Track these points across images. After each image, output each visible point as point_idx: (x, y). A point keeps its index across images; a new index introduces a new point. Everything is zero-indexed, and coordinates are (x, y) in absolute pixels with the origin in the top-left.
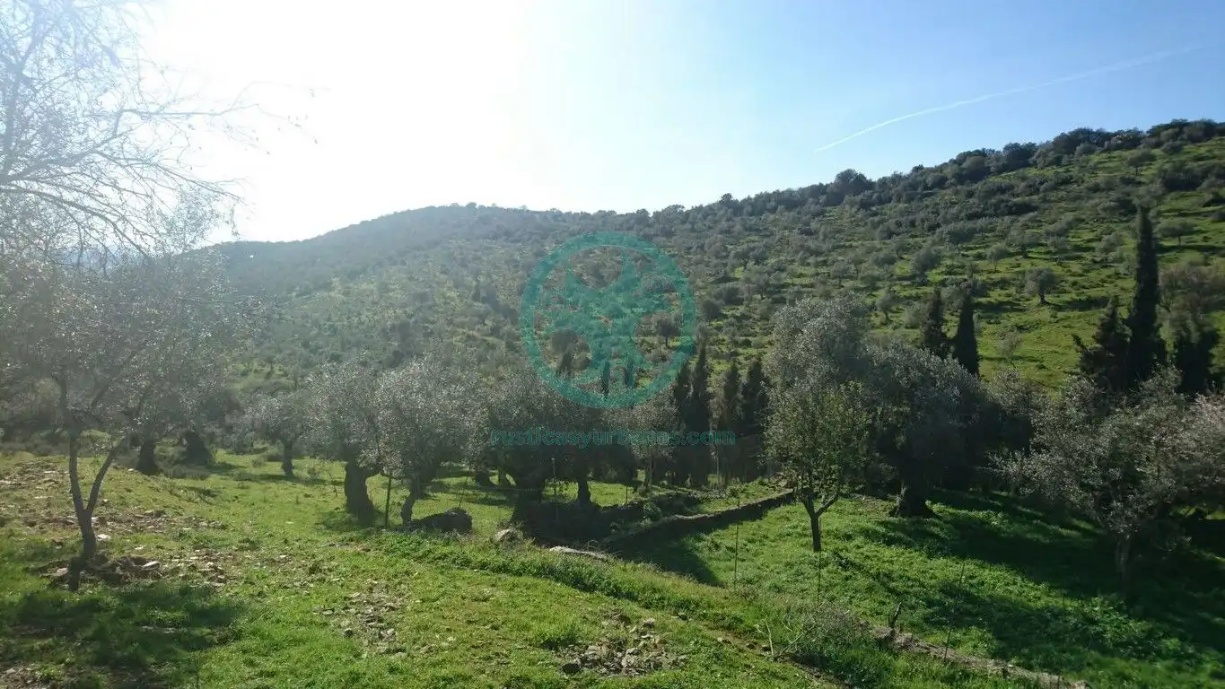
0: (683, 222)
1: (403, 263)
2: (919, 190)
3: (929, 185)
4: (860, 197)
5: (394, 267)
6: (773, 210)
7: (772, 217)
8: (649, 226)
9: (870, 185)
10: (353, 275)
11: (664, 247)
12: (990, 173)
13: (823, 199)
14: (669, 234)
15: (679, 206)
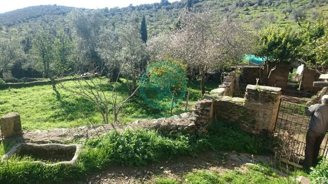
0: (118, 11)
1: (28, 22)
2: (181, 5)
3: (184, 4)
4: (167, 6)
5: (25, 23)
6: (143, 9)
7: (143, 11)
8: (108, 12)
9: (170, 4)
10: (10, 26)
11: (111, 18)
12: (199, 2)
13: (157, 7)
14: (113, 15)
15: (118, 7)
